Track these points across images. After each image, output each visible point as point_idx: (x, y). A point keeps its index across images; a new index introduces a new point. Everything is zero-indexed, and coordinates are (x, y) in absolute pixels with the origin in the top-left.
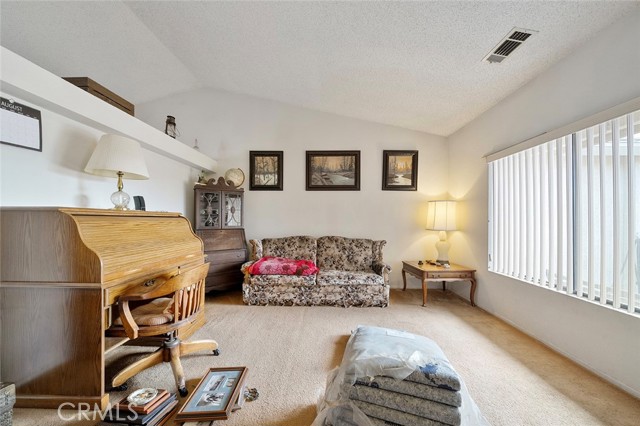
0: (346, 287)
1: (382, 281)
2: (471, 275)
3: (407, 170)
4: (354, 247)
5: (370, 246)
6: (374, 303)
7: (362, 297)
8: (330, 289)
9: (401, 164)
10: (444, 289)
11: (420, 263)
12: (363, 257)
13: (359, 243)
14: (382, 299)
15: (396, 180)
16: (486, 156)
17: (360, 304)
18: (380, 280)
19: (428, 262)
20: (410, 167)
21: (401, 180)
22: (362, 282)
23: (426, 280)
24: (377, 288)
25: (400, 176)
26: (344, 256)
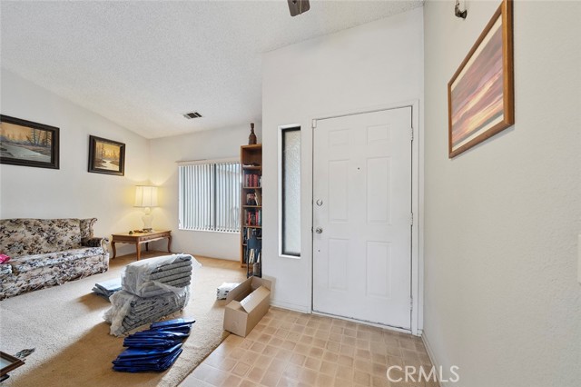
0: (59, 266)
1: (102, 252)
2: (168, 235)
3: (115, 157)
4: (56, 228)
5: (78, 225)
6: (96, 271)
7: (79, 269)
8: (35, 273)
9: (110, 152)
10: (147, 250)
11: (131, 233)
12: (69, 235)
13: (63, 224)
14: (102, 266)
15: (103, 164)
16: (178, 162)
17: (79, 276)
18: (99, 250)
19: (136, 232)
20: (118, 156)
21: (108, 165)
22: (80, 256)
23: (140, 243)
24: (97, 258)
25: (108, 162)
26: (42, 239)
